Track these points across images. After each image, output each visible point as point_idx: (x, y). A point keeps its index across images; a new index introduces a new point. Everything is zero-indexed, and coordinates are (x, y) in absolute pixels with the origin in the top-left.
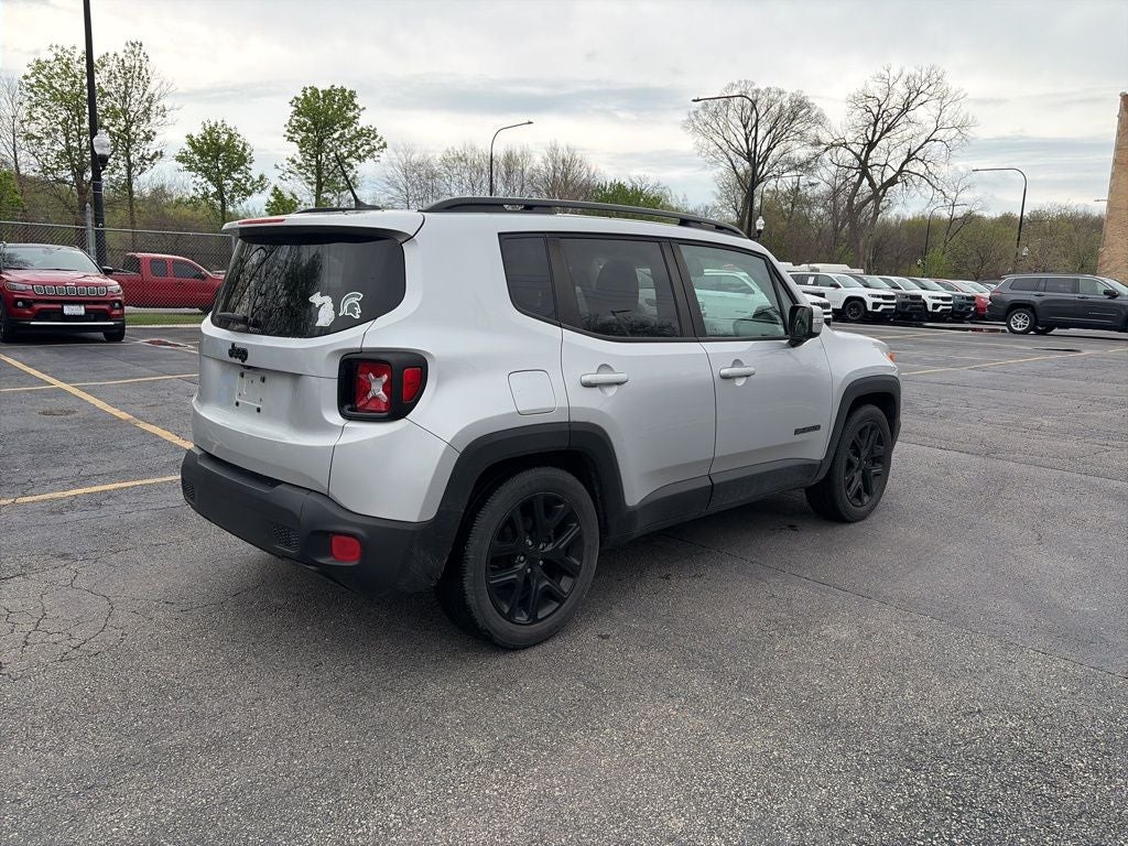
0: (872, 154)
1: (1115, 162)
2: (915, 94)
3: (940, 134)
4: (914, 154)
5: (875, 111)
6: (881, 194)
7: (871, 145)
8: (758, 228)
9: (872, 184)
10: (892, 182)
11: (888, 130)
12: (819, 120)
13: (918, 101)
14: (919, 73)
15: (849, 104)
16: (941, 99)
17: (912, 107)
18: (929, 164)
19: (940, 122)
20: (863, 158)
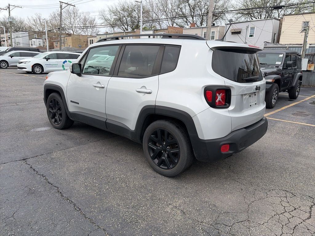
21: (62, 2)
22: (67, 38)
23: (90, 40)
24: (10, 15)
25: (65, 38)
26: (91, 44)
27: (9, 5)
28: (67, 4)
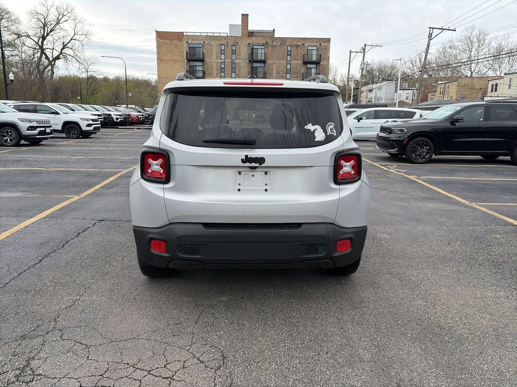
0: (45, 43)
1: (158, 59)
2: (62, 15)
3: (76, 37)
4: (66, 45)
5: (43, 21)
6: (53, 63)
7: (44, 38)
8: (10, 78)
9: (47, 58)
10: (58, 58)
11: (51, 31)
12: (16, 21)
13: (63, 20)
14: (62, 6)
15: (29, 15)
16: (75, 20)
17: (61, 22)
18: (75, 51)
19: (76, 31)
20: (40, 44)
21: (433, 28)
22: (449, 84)
23: (493, 85)
24: (363, 60)
25: (447, 85)
26: (492, 91)
27: (365, 46)
28: (442, 29)
